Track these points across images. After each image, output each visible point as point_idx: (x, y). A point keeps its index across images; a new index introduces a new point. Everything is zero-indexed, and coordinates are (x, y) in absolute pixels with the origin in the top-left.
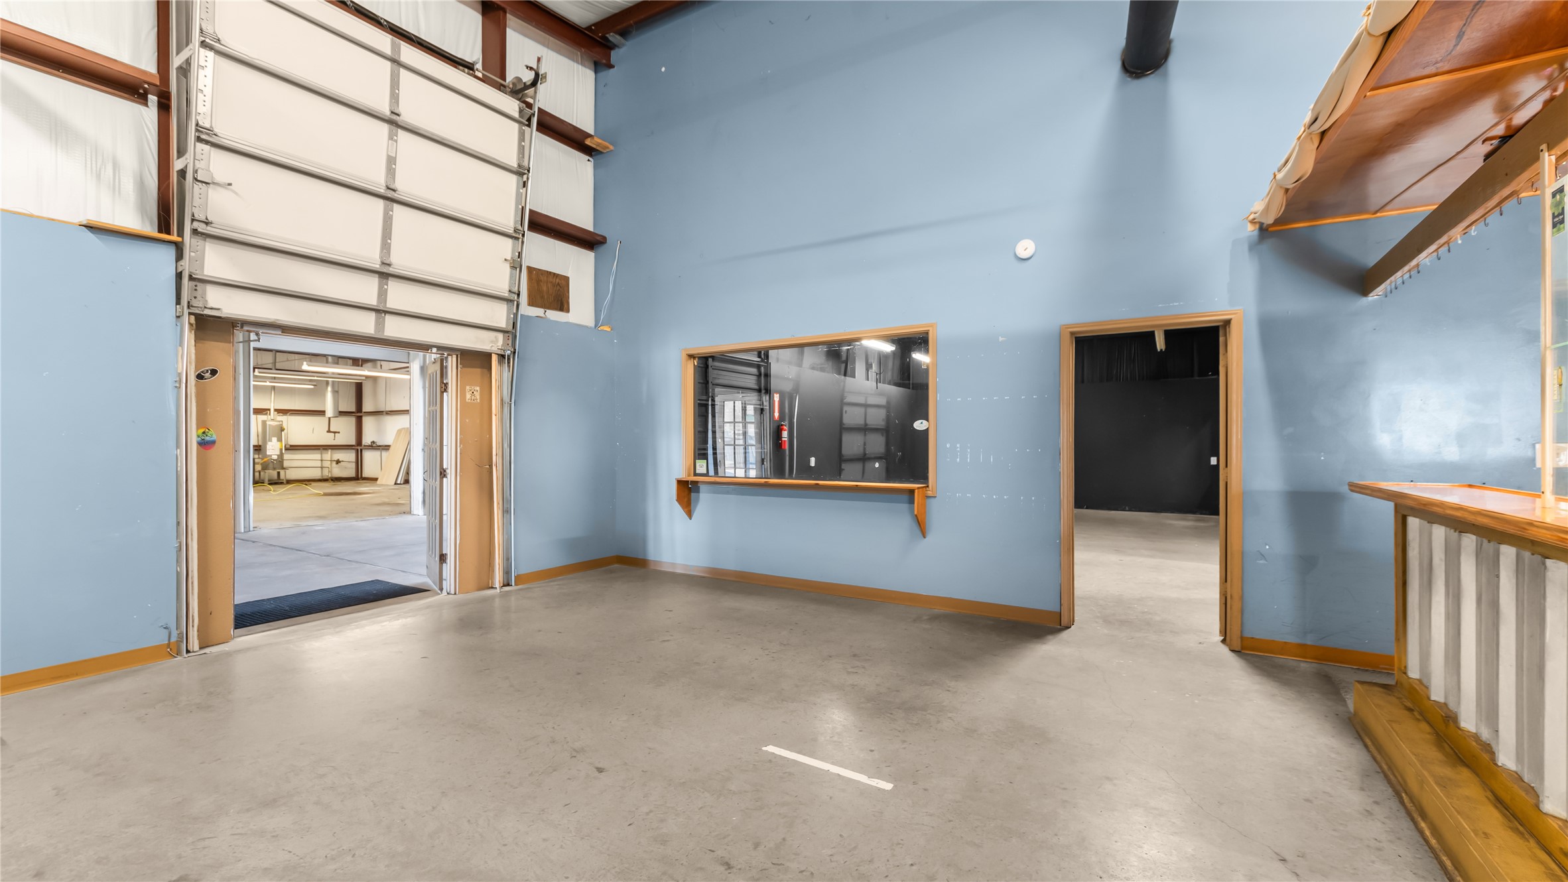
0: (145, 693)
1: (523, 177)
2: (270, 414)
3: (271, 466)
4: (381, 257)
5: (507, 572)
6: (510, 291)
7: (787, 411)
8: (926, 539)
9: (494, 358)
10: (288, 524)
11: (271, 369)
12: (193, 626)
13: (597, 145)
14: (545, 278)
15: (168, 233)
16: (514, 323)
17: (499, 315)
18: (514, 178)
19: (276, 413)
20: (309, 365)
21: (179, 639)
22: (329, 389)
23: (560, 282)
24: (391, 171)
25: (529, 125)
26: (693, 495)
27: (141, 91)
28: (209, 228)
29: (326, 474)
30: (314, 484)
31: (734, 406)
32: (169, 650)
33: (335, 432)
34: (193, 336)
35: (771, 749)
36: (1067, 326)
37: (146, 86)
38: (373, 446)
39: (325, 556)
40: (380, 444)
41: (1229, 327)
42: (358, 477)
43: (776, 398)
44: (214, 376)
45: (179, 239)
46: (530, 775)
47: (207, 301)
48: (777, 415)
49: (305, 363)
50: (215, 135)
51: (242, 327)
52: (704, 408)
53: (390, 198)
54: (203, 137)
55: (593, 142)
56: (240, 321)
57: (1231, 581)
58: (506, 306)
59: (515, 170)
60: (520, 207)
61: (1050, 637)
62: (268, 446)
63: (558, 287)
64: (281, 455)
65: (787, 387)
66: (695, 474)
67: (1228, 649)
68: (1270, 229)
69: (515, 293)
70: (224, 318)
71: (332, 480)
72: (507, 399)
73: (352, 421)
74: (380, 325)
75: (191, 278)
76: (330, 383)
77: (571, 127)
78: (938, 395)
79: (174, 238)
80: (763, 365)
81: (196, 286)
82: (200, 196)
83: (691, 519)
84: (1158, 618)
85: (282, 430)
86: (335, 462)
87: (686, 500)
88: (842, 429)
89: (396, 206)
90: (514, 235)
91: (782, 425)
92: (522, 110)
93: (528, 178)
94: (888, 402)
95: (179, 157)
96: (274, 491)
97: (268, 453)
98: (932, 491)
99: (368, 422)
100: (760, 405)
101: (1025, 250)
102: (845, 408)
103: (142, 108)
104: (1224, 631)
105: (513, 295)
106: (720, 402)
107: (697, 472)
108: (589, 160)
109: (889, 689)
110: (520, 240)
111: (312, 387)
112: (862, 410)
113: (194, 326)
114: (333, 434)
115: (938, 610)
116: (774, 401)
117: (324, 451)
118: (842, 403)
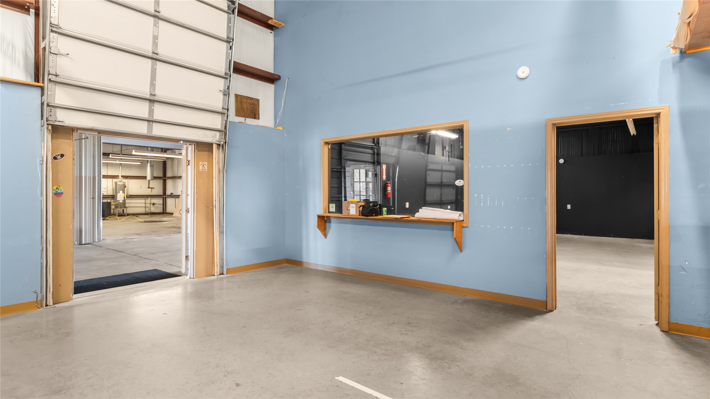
0: (19, 327)
1: (230, 44)
2: (119, 179)
3: (119, 206)
4: (150, 91)
5: (222, 267)
6: (223, 108)
7: (391, 175)
8: (462, 253)
9: (215, 146)
10: (121, 238)
11: (119, 154)
12: (50, 292)
13: (275, 24)
14: (245, 100)
15: (38, 82)
16: (225, 126)
17: (217, 122)
18: (225, 45)
19: (122, 178)
20: (135, 152)
21: (42, 299)
22: (149, 164)
23: (254, 102)
24: (155, 43)
25: (233, 14)
26: (327, 224)
27: (26, 7)
28: (57, 78)
29: (148, 210)
30: (140, 216)
31: (360, 172)
32: (37, 304)
33: (152, 188)
34: (50, 137)
35: (341, 379)
36: (550, 120)
37: (28, 4)
38: (172, 196)
39: (134, 255)
40: (175, 195)
41: (660, 118)
42: (164, 212)
43: (384, 167)
44: (62, 157)
45: (42, 85)
46: (198, 385)
47: (57, 117)
48: (384, 177)
49: (134, 151)
50: (60, 28)
51: (77, 131)
52: (339, 174)
53: (155, 58)
54: (54, 29)
55: (273, 22)
56: (76, 128)
57: (661, 285)
58: (221, 116)
59: (225, 40)
60: (229, 60)
61: (538, 317)
62: (118, 196)
63: (253, 105)
64: (124, 201)
65: (392, 161)
66: (329, 212)
67: (660, 330)
68: (687, 52)
69: (226, 109)
70: (66, 126)
71: (151, 214)
72: (221, 169)
73: (161, 182)
74: (150, 129)
75: (48, 105)
76: (149, 161)
77: (260, 14)
78: (470, 164)
79: (40, 84)
80: (375, 148)
81: (51, 109)
82: (53, 61)
83: (326, 238)
84: (615, 307)
85: (125, 187)
86: (152, 204)
87: (323, 227)
88: (426, 185)
89: (158, 63)
90: (225, 76)
91: (388, 183)
92: (229, 6)
93: (233, 44)
94: (456, 169)
95: (43, 41)
96: (120, 220)
97: (118, 199)
98: (466, 224)
99: (169, 183)
100: (374, 171)
101: (523, 73)
102: (428, 173)
103: (27, 16)
104: (658, 317)
105: (225, 110)
106: (352, 170)
107: (330, 211)
108: (271, 33)
109: (424, 345)
110: (229, 79)
111: (140, 163)
112: (439, 174)
113: (51, 131)
114: (151, 189)
115: (470, 297)
116: (383, 169)
117: (146, 198)
118: (426, 170)
